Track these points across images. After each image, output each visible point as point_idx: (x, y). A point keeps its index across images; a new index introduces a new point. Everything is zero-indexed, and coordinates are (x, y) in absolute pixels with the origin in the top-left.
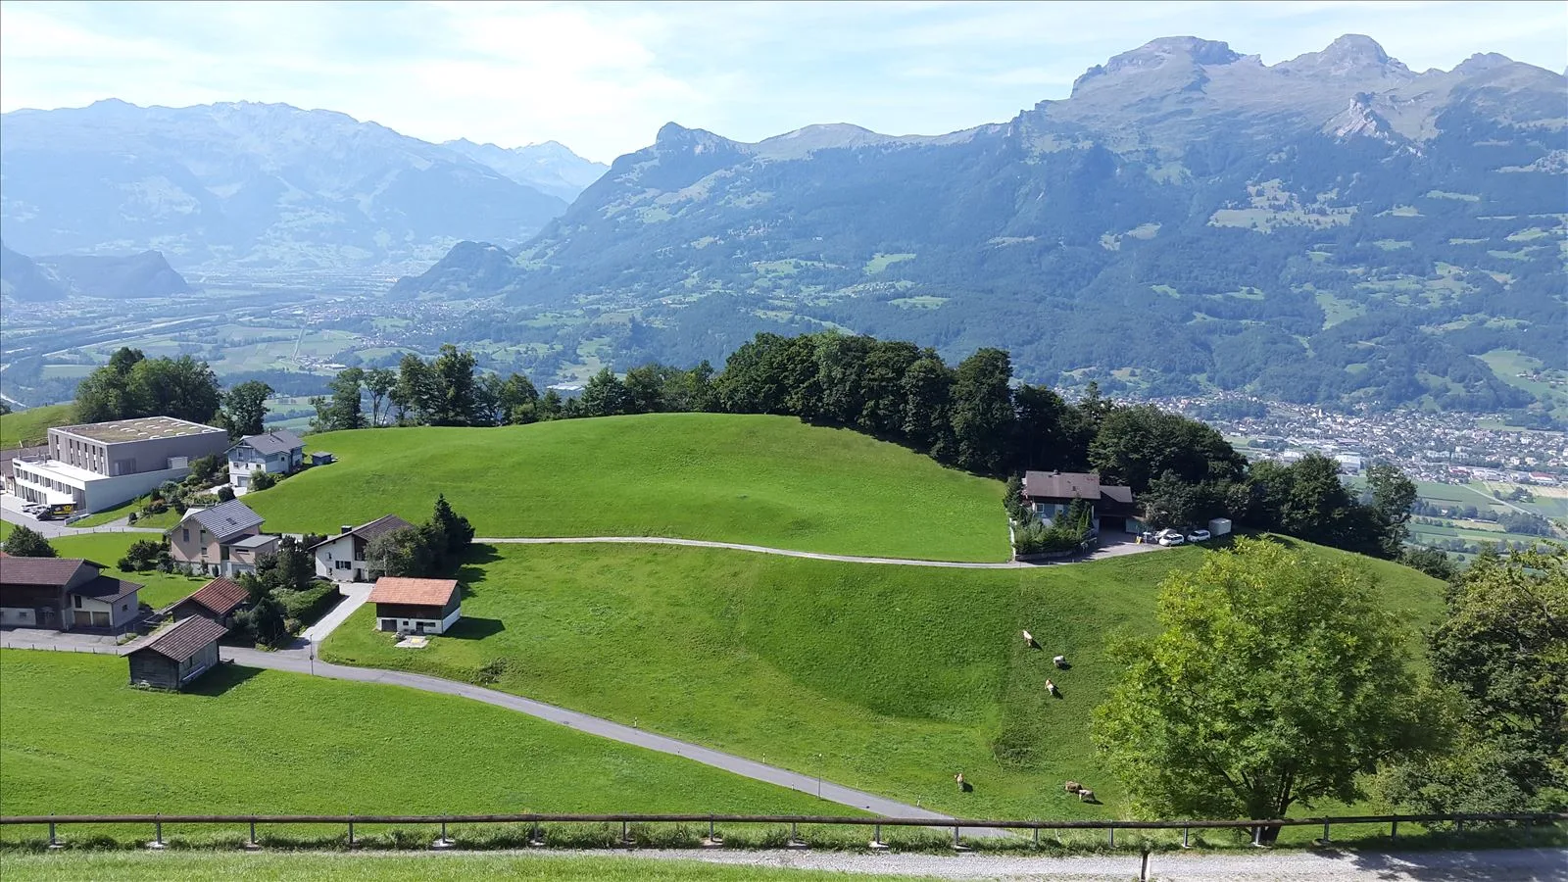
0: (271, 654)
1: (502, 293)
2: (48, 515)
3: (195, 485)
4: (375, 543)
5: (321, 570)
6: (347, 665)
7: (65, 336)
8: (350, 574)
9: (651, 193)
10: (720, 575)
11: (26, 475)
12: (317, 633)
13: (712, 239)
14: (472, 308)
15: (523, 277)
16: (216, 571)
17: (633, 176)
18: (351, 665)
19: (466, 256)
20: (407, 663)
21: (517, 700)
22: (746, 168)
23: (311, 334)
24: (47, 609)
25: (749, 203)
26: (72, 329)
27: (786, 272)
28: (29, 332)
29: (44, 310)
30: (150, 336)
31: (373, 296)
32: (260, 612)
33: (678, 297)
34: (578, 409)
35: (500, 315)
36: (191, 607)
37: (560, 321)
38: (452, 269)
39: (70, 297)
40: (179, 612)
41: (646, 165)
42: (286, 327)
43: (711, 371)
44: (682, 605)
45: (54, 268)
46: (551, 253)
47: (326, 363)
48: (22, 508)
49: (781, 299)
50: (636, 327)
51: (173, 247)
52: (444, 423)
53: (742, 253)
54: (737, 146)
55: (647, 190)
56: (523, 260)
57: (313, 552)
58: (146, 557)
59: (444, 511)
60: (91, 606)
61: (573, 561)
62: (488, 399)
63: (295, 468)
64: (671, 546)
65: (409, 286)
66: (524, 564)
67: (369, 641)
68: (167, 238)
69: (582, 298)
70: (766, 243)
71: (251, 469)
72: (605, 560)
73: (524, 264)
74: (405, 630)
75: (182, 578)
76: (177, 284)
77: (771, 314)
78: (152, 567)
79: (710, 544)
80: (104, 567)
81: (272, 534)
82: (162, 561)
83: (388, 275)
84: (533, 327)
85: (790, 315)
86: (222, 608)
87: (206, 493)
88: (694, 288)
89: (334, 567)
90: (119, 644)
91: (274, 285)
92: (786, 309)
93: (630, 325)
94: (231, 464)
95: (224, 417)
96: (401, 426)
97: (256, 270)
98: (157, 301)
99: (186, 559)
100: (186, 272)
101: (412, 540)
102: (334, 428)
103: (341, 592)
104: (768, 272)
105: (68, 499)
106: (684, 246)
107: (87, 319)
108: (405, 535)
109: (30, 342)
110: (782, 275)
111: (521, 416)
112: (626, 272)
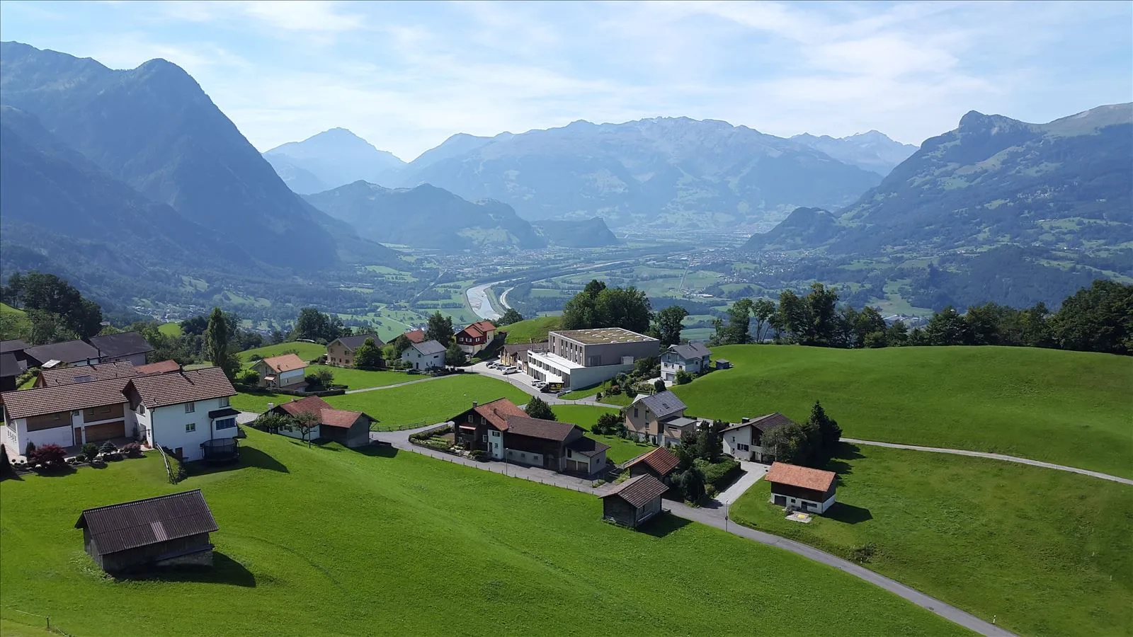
0: (695, 509)
1: (826, 245)
2: (547, 389)
3: (638, 377)
4: (769, 433)
5: (727, 449)
6: (751, 527)
7: (544, 271)
8: (747, 455)
9: (951, 166)
10: (1067, 496)
11: (535, 361)
12: (728, 497)
13: (1003, 202)
14: (803, 256)
15: (843, 232)
16: (654, 440)
17: (938, 154)
18: (753, 528)
19: (802, 216)
20: (795, 533)
21: (887, 581)
22: (1037, 145)
23: (691, 273)
24: (551, 456)
25: (1037, 172)
26: (548, 267)
27: (1069, 229)
28: (525, 268)
29: (533, 254)
30: (593, 272)
31: (734, 247)
32: (689, 477)
33: (970, 248)
34: (922, 338)
35: (823, 261)
36: (642, 467)
37: (871, 266)
38: (789, 228)
39: (549, 246)
40: (634, 470)
41: (949, 145)
42: (676, 268)
43: (1046, 312)
44: (1029, 518)
45: (540, 228)
46: (867, 215)
47: (700, 293)
48: (531, 383)
49: (1064, 250)
50: (934, 272)
51: (610, 215)
52: (811, 343)
53: (1029, 212)
54: (1029, 128)
55: (949, 164)
56: (844, 220)
57: (722, 435)
58: (610, 425)
59: (819, 414)
60: (577, 457)
61: (926, 466)
62: (845, 327)
63: (704, 370)
64: (1016, 464)
65: (759, 240)
66: (883, 464)
67: (765, 509)
68: (607, 209)
69: (889, 249)
70: (1051, 204)
71: (674, 369)
72: (955, 470)
73: (844, 223)
74: (793, 506)
75: (632, 443)
76: (611, 239)
77: (1054, 263)
78: (613, 432)
79: (1055, 467)
80: (586, 431)
81: (690, 417)
82: (620, 430)
83: (745, 233)
84: (848, 270)
85: (1072, 265)
86: (663, 471)
87: (645, 383)
88: (984, 241)
89: (736, 448)
90: (594, 487)
91: (669, 240)
92: (1068, 260)
93: (928, 270)
94: (662, 364)
95: (656, 331)
96: (778, 344)
97: (660, 230)
98: (598, 250)
99: (635, 430)
100: (618, 231)
101: (797, 435)
102: (729, 342)
103: (742, 468)
104: (1052, 228)
105: (559, 380)
106: (978, 207)
107: (558, 260)
108: (791, 429)
109: (524, 274)
110: (1066, 231)
111: (873, 342)
112: (927, 228)
